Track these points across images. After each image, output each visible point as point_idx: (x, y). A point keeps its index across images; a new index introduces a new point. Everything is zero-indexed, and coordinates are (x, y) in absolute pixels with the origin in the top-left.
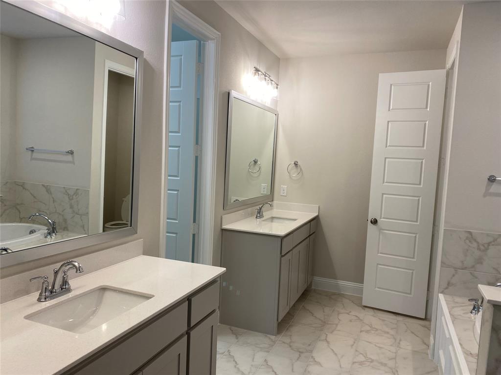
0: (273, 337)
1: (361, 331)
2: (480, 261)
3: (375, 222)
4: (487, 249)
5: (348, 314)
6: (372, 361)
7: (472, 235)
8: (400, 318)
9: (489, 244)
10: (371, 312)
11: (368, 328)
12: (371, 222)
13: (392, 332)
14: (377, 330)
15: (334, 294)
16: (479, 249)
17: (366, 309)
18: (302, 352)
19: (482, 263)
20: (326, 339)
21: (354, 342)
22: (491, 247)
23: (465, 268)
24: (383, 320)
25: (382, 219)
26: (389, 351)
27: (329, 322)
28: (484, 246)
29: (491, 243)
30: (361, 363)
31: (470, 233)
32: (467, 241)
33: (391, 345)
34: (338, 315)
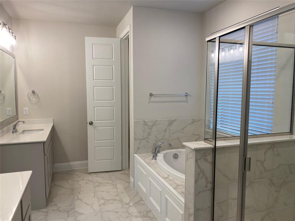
0: (45, 210)
1: (95, 187)
2: (149, 134)
4: (152, 128)
5: (83, 180)
6: (108, 200)
7: (145, 122)
8: (110, 173)
9: (152, 125)
10: (94, 175)
11: (97, 184)
13: (110, 182)
14: (102, 183)
15: (69, 171)
16: (149, 129)
17: (91, 174)
18: (68, 211)
19: (150, 135)
20: (78, 199)
21: (95, 194)
22: (153, 127)
23: (144, 139)
24: (103, 177)
26: (114, 192)
27: (75, 188)
28: (151, 127)
29: (153, 125)
30: (104, 204)
31: (145, 121)
32: (144, 126)
33: (113, 189)
34: (78, 182)
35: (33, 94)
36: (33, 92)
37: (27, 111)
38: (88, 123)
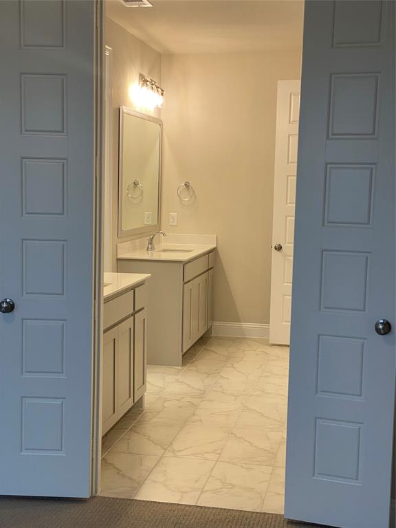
0: (178, 368)
3: (279, 248)
5: (254, 350)
12: (275, 248)
20: (232, 367)
25: (287, 245)
27: (234, 357)
34: (244, 352)
35: (186, 190)
36: (187, 186)
37: (176, 219)
38: (273, 247)
